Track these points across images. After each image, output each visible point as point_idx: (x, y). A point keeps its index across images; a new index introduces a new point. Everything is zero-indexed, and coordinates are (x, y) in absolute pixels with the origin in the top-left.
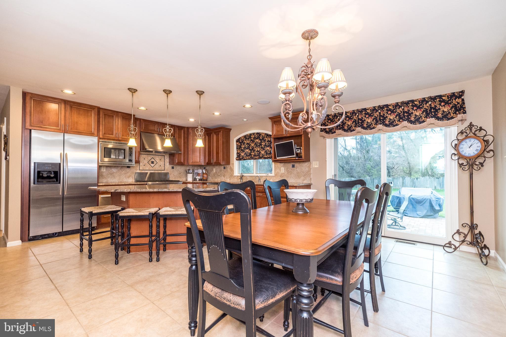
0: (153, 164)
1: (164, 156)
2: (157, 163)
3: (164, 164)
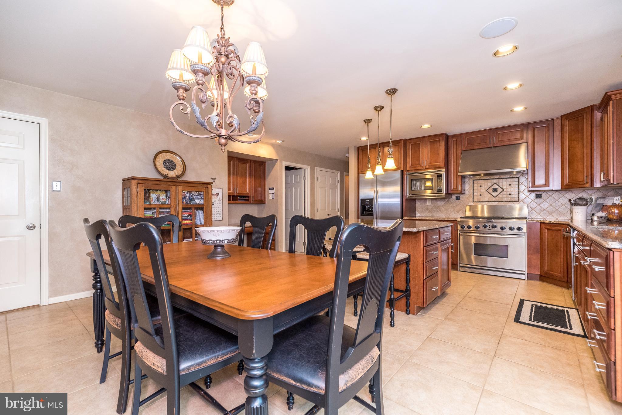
0: (496, 193)
1: (517, 179)
2: (504, 190)
3: (519, 191)
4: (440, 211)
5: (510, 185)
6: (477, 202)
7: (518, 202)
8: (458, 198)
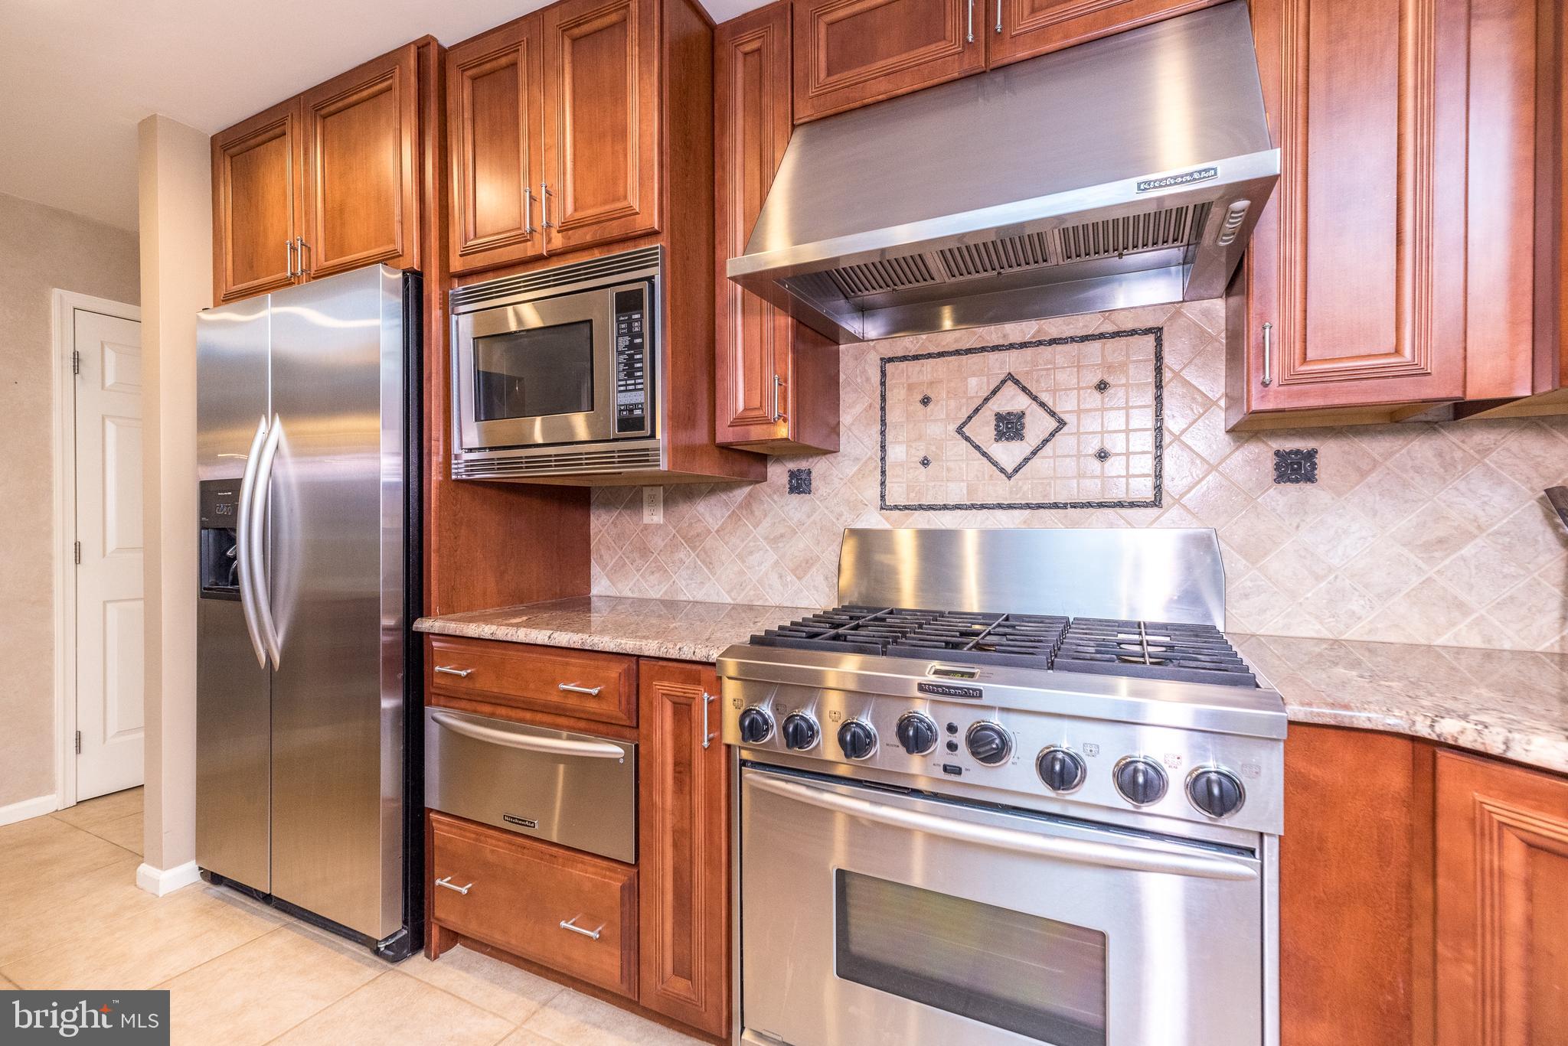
0: (1015, 445)
1: (1150, 339)
2: (1062, 423)
3: (1159, 430)
4: (709, 564)
5: (1102, 386)
6: (906, 508)
7: (1153, 512)
8: (800, 484)
